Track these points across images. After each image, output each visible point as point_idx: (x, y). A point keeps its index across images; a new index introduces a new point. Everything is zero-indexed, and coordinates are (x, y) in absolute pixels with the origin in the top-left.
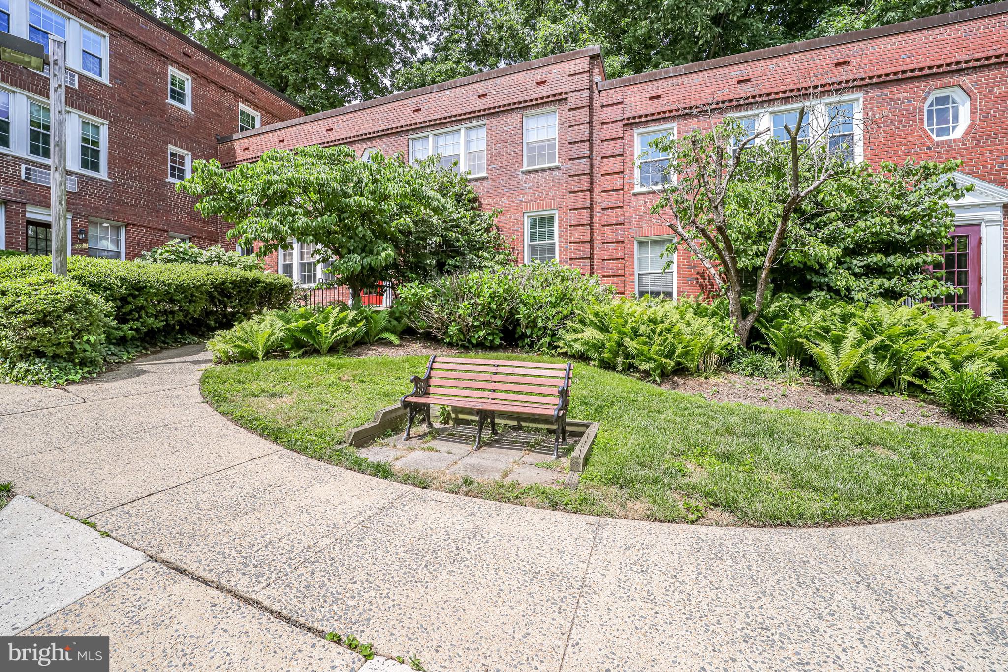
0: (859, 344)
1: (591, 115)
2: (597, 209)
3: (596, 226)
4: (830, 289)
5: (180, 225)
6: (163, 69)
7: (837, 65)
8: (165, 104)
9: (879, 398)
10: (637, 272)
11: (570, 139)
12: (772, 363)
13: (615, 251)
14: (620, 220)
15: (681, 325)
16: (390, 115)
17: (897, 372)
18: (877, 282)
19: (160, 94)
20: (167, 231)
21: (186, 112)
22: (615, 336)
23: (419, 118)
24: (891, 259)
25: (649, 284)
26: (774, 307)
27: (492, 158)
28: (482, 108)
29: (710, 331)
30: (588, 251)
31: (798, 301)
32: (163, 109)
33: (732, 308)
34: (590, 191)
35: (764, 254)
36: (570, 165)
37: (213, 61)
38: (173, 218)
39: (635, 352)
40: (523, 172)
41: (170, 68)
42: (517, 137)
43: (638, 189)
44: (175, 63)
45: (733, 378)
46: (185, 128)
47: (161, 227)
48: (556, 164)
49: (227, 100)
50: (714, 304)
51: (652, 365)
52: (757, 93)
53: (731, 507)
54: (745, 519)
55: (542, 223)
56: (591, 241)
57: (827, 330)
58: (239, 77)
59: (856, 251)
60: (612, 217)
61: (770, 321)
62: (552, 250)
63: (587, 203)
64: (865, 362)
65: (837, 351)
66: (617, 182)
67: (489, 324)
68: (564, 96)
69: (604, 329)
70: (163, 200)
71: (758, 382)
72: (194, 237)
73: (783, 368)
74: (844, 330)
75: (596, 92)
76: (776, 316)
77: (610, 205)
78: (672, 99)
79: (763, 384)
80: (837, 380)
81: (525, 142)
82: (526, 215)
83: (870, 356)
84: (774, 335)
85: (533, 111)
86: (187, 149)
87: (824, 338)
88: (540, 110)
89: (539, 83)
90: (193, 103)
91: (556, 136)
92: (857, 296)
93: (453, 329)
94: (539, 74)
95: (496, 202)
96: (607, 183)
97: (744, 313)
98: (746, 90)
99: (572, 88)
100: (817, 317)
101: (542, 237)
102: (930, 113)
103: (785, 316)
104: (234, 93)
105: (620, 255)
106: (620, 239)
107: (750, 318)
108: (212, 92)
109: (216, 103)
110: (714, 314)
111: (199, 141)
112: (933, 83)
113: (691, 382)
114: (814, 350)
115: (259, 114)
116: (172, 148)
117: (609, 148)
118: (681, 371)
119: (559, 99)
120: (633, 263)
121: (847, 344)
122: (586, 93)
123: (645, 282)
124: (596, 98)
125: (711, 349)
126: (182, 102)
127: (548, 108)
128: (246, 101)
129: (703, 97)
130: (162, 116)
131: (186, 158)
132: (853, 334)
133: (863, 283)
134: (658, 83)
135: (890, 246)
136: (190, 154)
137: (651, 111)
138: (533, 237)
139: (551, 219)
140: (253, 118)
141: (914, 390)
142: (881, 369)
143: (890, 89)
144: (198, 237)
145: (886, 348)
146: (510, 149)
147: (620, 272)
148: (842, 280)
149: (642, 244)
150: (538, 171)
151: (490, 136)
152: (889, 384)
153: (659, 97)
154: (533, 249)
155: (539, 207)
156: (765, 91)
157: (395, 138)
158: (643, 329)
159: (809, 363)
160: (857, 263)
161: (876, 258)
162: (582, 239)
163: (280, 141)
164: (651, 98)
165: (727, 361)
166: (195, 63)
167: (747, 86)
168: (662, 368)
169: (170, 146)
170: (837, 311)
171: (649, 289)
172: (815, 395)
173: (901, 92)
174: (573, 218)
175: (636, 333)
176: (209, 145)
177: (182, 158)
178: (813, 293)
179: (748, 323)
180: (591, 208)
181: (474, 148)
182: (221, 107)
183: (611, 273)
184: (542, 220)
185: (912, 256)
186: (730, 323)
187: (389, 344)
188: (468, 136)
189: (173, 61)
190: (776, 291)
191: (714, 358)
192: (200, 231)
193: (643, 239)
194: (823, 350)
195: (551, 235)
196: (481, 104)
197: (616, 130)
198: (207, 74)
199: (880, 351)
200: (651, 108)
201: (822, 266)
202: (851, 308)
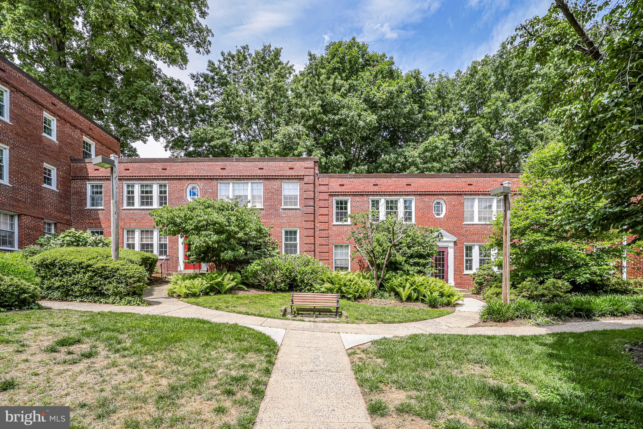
0: (410, 288)
1: (314, 188)
2: (317, 229)
3: (316, 237)
4: (403, 271)
5: (51, 215)
6: (40, 113)
7: (407, 185)
8: (42, 137)
9: (414, 303)
10: (334, 258)
11: (305, 197)
12: (387, 294)
13: (325, 249)
14: (327, 235)
15: (359, 282)
16: (206, 168)
17: (418, 296)
18: (416, 268)
19: (39, 130)
20: (43, 219)
21: (54, 142)
22: (338, 286)
23: (223, 173)
24: (420, 260)
25: (339, 264)
26: (387, 276)
27: (265, 200)
28: (261, 174)
29: (369, 284)
30: (313, 248)
31: (394, 274)
32: (40, 139)
33: (374, 276)
34: (314, 221)
35: (384, 259)
36: (305, 208)
37: (68, 108)
38: (46, 211)
39: (345, 291)
40: (282, 209)
41: (44, 112)
42: (279, 191)
43: (335, 223)
44: (48, 109)
45: (376, 299)
46: (53, 152)
47: (40, 216)
48: (298, 207)
49: (76, 134)
50: (368, 274)
51: (352, 295)
52: (380, 191)
53: (382, 321)
54: (384, 323)
55: (291, 234)
56: (314, 244)
57: (401, 284)
58: (83, 119)
59: (411, 256)
60: (324, 234)
61: (386, 281)
62: (295, 246)
63: (313, 227)
64: (411, 293)
65: (404, 290)
66: (325, 219)
67: (285, 281)
68: (302, 177)
69: (332, 283)
70: (41, 199)
71: (383, 300)
72: (58, 222)
73: (390, 296)
74: (406, 284)
75: (317, 177)
76: (388, 279)
77: (323, 228)
78: (349, 187)
79: (384, 300)
80: (404, 299)
81: (283, 194)
82: (283, 229)
83: (412, 291)
84: (387, 285)
85: (287, 181)
86: (54, 166)
87: (401, 286)
88: (290, 181)
89: (290, 169)
90: (57, 136)
91: (298, 194)
92: (411, 273)
93: (272, 283)
94: (290, 164)
95: (268, 221)
96: (321, 218)
97: (378, 278)
98: (376, 189)
99: (306, 174)
100: (399, 280)
101: (291, 240)
102: (435, 207)
103: (390, 279)
104: (81, 129)
105: (327, 251)
106: (327, 244)
107: (380, 280)
108: (68, 129)
109: (70, 136)
110: (368, 278)
111: (61, 161)
112: (436, 197)
113: (364, 301)
114: (398, 290)
115: (94, 143)
116: (45, 165)
117: (322, 203)
118: (360, 297)
119: (300, 178)
120: (332, 255)
121: (407, 288)
122: (312, 178)
123: (337, 263)
124: (316, 180)
125: (369, 290)
126: (50, 134)
127: (294, 181)
128: (87, 135)
129: (361, 189)
130: (40, 144)
131: (52, 171)
132: (408, 285)
133: (412, 268)
134: (343, 179)
135: (421, 256)
136: (55, 169)
137: (340, 191)
138: (286, 239)
139: (295, 232)
140: (90, 145)
141: (423, 301)
142: (415, 295)
143: (423, 197)
144: (60, 223)
145: (416, 289)
146: (275, 197)
147: (327, 258)
148: (407, 267)
149: (336, 246)
150: (289, 209)
151: (265, 189)
152: (417, 299)
153: (343, 185)
154: (286, 244)
155: (289, 225)
156: (383, 190)
157: (210, 181)
158: (348, 283)
159: (397, 294)
160: (411, 261)
161: (417, 260)
162: (310, 242)
163: (126, 169)
164: (340, 185)
165: (374, 294)
166: (59, 110)
167: (377, 187)
168: (355, 296)
169: (44, 163)
170: (405, 278)
171: (339, 266)
172: (398, 303)
173: (426, 199)
174: (306, 233)
175: (345, 285)
176: (67, 164)
177: (50, 171)
178: (398, 271)
179: (380, 281)
180: (314, 229)
181: (255, 193)
182: (73, 138)
183: (323, 258)
184: (291, 232)
185: (426, 260)
186: (374, 281)
187: (244, 290)
188: (252, 186)
189: (46, 109)
190: (387, 271)
191: (370, 293)
192: (62, 219)
193: (336, 244)
194: (401, 290)
195: (295, 239)
196: (260, 173)
197: (326, 196)
198: (65, 116)
199: (415, 290)
200: (340, 189)
201: (401, 263)
202: (408, 277)
